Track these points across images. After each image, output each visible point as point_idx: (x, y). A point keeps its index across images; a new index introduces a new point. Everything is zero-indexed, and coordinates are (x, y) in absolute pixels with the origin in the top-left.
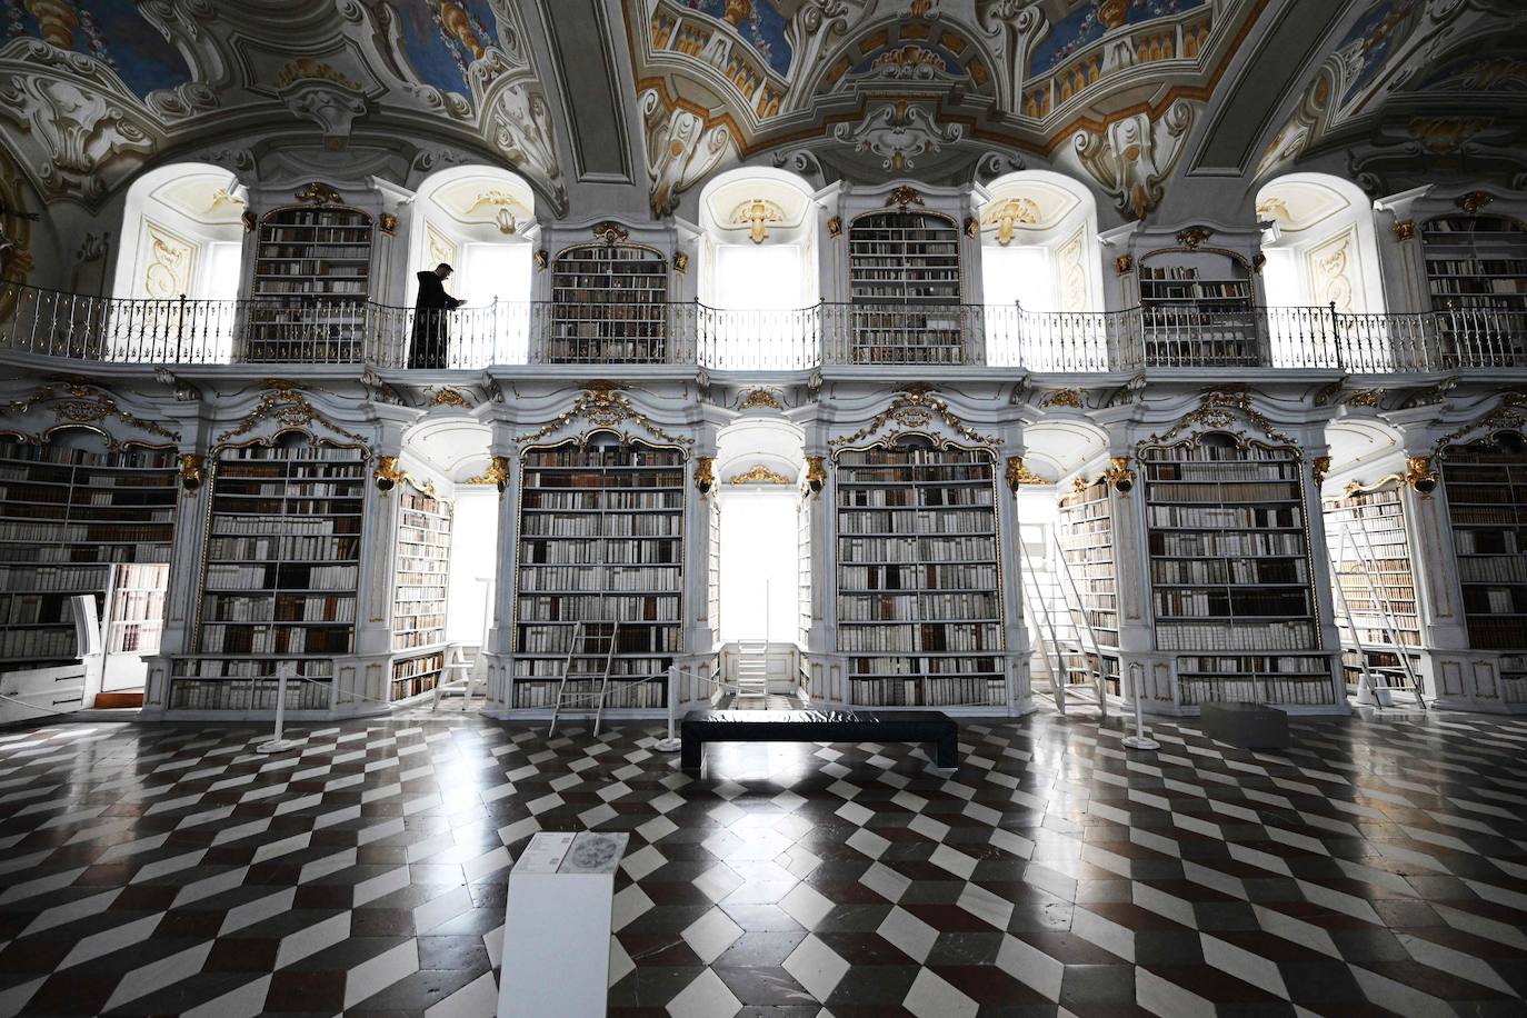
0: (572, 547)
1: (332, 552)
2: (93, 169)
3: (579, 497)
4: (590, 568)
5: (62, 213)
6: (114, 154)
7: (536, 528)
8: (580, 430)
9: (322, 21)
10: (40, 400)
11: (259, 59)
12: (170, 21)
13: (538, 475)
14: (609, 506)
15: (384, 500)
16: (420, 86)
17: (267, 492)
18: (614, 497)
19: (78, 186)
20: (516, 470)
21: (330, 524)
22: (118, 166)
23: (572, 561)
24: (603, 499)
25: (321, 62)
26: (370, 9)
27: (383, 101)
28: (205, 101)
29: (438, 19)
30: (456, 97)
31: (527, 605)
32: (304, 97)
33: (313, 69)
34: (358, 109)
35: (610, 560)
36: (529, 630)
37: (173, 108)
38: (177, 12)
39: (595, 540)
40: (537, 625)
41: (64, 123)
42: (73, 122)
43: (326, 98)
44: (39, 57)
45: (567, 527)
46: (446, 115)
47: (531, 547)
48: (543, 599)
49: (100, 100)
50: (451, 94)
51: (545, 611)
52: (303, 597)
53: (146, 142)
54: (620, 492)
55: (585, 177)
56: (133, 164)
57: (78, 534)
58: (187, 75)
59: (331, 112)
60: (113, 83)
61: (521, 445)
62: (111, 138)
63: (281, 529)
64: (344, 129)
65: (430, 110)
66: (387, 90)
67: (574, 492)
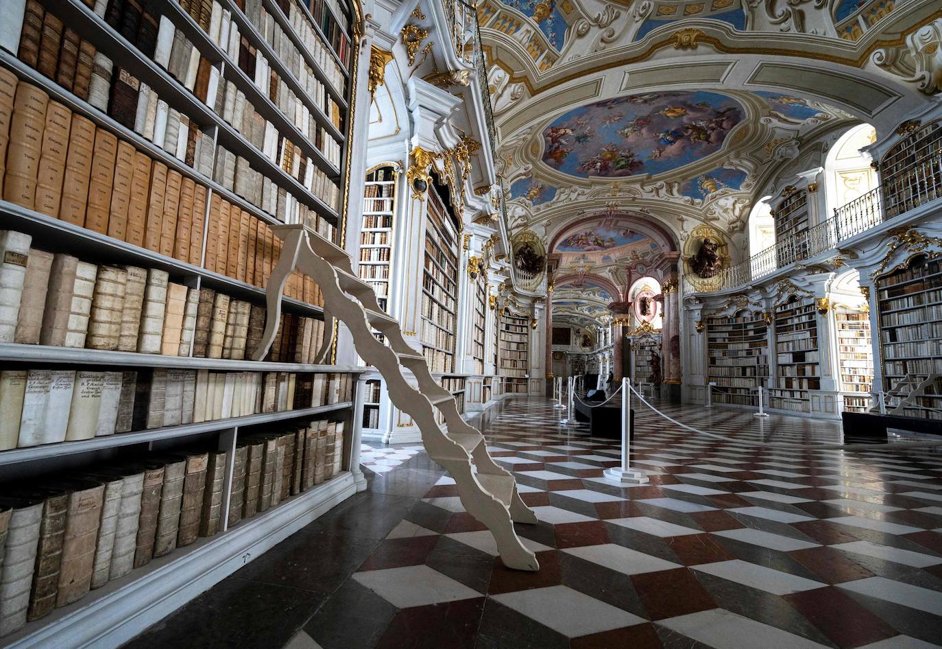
0: (910, 330)
1: (811, 347)
2: (739, 219)
3: (911, 300)
4: (923, 342)
5: (735, 237)
6: (741, 211)
7: (889, 322)
8: (903, 259)
9: (763, 129)
10: (731, 304)
11: (758, 154)
12: (731, 164)
13: (886, 292)
14: (930, 301)
15: (824, 320)
16: (806, 121)
17: (790, 322)
18: (932, 294)
19: (737, 227)
20: (873, 291)
21: (809, 333)
22: (744, 213)
23: (911, 340)
24: (925, 297)
25: (773, 140)
26: (770, 116)
27: (801, 135)
28: (755, 177)
29: (784, 103)
30: (818, 115)
31: (890, 367)
32: (778, 154)
33: (773, 144)
34: (796, 144)
35: (935, 336)
36: (892, 381)
37: (748, 186)
38: (731, 161)
39: (922, 324)
40: (896, 378)
41: (726, 211)
42: (727, 209)
43: (784, 149)
44: (713, 198)
45: (906, 319)
46: (823, 122)
47: (888, 333)
48: (898, 362)
49: (730, 198)
50: (816, 115)
51: (900, 369)
52: (804, 365)
53: (747, 201)
54: (935, 291)
55: (873, 114)
56: (747, 210)
57: (747, 346)
58: (746, 174)
59: (789, 151)
60: (731, 191)
61: (874, 277)
62: (739, 206)
63: (795, 337)
64: (797, 153)
65: (817, 125)
66: (798, 131)
67: (907, 297)
